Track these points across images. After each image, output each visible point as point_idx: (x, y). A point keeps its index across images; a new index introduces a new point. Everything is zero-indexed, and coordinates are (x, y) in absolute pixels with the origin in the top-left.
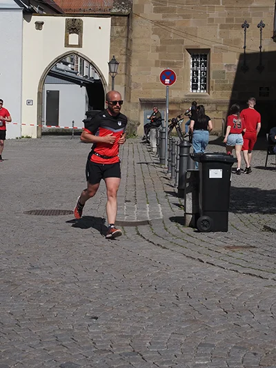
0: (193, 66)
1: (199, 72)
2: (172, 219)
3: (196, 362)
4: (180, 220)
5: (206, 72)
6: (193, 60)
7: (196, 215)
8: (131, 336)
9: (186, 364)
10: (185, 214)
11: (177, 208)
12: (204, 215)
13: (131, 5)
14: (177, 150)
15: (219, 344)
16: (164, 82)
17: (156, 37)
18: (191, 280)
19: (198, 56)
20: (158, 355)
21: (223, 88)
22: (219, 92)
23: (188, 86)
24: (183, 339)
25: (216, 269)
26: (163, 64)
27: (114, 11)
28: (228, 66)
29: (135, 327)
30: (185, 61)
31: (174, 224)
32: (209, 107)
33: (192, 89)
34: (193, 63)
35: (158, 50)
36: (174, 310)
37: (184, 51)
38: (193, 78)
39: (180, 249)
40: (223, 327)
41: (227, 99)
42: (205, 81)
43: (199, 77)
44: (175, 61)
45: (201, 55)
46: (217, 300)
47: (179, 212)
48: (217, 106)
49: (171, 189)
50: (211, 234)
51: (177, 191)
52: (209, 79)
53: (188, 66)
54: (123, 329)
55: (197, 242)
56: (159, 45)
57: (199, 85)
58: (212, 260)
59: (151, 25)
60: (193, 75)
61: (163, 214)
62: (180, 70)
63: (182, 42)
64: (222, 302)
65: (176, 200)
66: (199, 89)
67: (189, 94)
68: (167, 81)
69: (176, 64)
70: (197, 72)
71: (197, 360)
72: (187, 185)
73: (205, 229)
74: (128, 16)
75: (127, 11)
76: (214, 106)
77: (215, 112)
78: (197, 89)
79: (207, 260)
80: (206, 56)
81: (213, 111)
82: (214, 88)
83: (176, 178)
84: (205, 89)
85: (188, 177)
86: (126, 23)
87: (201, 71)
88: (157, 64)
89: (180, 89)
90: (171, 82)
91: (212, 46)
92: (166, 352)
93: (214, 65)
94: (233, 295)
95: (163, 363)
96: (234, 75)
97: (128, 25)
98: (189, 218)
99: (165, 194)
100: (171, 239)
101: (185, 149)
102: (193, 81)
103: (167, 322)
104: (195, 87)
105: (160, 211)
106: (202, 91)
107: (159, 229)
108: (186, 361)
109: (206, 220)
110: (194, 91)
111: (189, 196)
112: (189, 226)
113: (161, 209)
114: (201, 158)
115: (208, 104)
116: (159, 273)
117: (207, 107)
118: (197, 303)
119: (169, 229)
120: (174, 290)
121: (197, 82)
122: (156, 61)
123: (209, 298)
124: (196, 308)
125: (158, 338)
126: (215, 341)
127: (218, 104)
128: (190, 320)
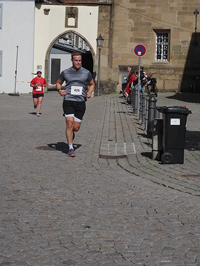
0: (158, 42)
2: (143, 154)
3: (162, 261)
4: (149, 155)
5: (167, 46)
6: (158, 37)
7: (161, 151)
8: (114, 241)
9: (155, 262)
10: (153, 150)
11: (146, 146)
12: (166, 152)
15: (178, 248)
16: (137, 54)
17: (131, 21)
18: (157, 200)
19: (161, 34)
20: (134, 255)
21: (180, 58)
22: (177, 61)
23: (154, 57)
24: (152, 244)
25: (176, 192)
26: (137, 40)
27: (101, 1)
28: (184, 42)
29: (117, 234)
30: (152, 38)
31: (144, 158)
32: (169, 71)
33: (157, 58)
34: (158, 39)
35: (132, 30)
36: (146, 222)
37: (152, 31)
38: (158, 50)
39: (149, 177)
40: (181, 235)
41: (183, 66)
42: (167, 53)
43: (162, 50)
44: (145, 38)
45: (164, 34)
46: (176, 215)
47: (148, 149)
48: (175, 71)
49: (142, 132)
50: (171, 166)
51: (146, 133)
52: (170, 51)
53: (155, 41)
54: (109, 235)
55: (161, 171)
56: (133, 27)
57: (162, 55)
58: (172, 185)
59: (128, 12)
60: (158, 48)
61: (136, 150)
62: (148, 44)
63: (150, 24)
64: (180, 217)
65: (145, 140)
66: (162, 58)
67: (154, 62)
68: (140, 53)
69: (146, 40)
70: (161, 46)
71: (163, 259)
72: (154, 129)
73: (167, 162)
74: (111, 5)
75: (110, 2)
76: (173, 71)
77: (174, 76)
79: (169, 185)
80: (167, 34)
81: (172, 74)
82: (173, 58)
83: (145, 124)
84: (167, 58)
85: (155, 124)
86: (109, 10)
87: (164, 46)
88: (132, 40)
89: (148, 58)
90: (142, 54)
91: (172, 27)
92: (140, 253)
93: (173, 41)
94: (188, 212)
95: (138, 261)
96: (188, 49)
97: (111, 12)
98: (156, 154)
99: (138, 135)
100: (142, 169)
101: (153, 103)
102: (158, 53)
103: (140, 231)
104: (159, 57)
105: (134, 148)
106: (164, 60)
107: (133, 161)
108: (155, 260)
109: (167, 155)
110: (159, 60)
111: (156, 137)
112: (156, 160)
114: (164, 110)
115: (169, 69)
116: (134, 194)
117: (167, 72)
118: (162, 217)
119: (141, 162)
120: (145, 207)
121: (161, 53)
122: (131, 38)
123: (170, 213)
124: (161, 220)
125: (134, 243)
126: (175, 246)
127: (176, 69)
128: (157, 230)
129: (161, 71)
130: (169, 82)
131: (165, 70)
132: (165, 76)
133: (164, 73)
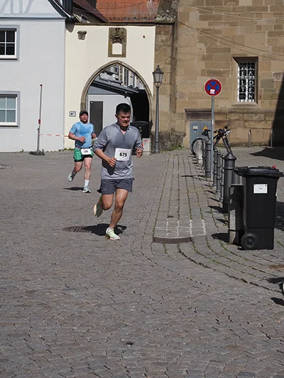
0: (241, 75)
1: (247, 81)
2: (216, 236)
4: (223, 237)
5: (254, 80)
6: (240, 68)
7: (240, 232)
8: (167, 364)
10: (229, 230)
11: (221, 225)
12: (248, 232)
13: (175, 13)
14: (222, 162)
15: (260, 373)
16: (209, 92)
17: (202, 46)
18: (232, 302)
19: (245, 64)
21: (272, 98)
22: (267, 102)
23: (235, 96)
24: (222, 368)
25: (260, 290)
26: (210, 73)
27: (158, 19)
28: (277, 74)
29: (172, 354)
30: (232, 70)
31: (217, 241)
32: (257, 117)
33: (240, 98)
34: (241, 71)
35: (204, 59)
36: (214, 335)
37: (232, 60)
38: (240, 87)
39: (223, 268)
40: (265, 354)
41: (273, 108)
42: (253, 90)
43: (247, 86)
44: (222, 70)
45: (249, 64)
46: (259, 324)
47: (223, 229)
48: (265, 116)
49: (216, 204)
50: (256, 252)
51: (221, 206)
52: (257, 87)
53: (236, 75)
54: (159, 356)
55: (241, 260)
56: (205, 54)
57: (247, 94)
58: (256, 281)
59: (197, 34)
60: (241, 84)
61: (206, 230)
62: (227, 79)
63: (229, 50)
64: (265, 327)
65: (221, 216)
66: (247, 98)
67: (236, 103)
68: (212, 91)
69: (223, 72)
70: (245, 81)
72: (231, 201)
73: (250, 246)
74: (173, 24)
75: (172, 19)
76: (262, 116)
77: (263, 123)
78: (244, 98)
79: (251, 281)
80: (254, 64)
81: (261, 121)
82: (262, 97)
83: (221, 192)
84: (253, 98)
85: (232, 193)
86: (171, 31)
87: (249, 80)
88: (203, 73)
89: (227, 99)
90: (217, 93)
91: (260, 54)
93: (262, 73)
94: (277, 319)
96: (280, 84)
97: (173, 34)
98: (233, 235)
99: (210, 209)
100: (213, 257)
101: (230, 162)
102: (241, 91)
103: (205, 348)
104: (242, 96)
105: (204, 227)
106: (250, 101)
107: (201, 247)
109: (250, 237)
110: (242, 101)
111: (233, 213)
112: (234, 244)
113: (204, 225)
114: (245, 172)
115: (256, 113)
116: (200, 294)
117: (255, 118)
118: (238, 327)
119: (212, 247)
120: (214, 313)
121: (245, 91)
122: (202, 70)
123: (252, 322)
124: (237, 333)
125: (196, 366)
126: (255, 370)
127: (266, 113)
128: (230, 346)
129: (245, 116)
130: (258, 132)
131: (251, 115)
132: (252, 123)
133: (250, 119)
